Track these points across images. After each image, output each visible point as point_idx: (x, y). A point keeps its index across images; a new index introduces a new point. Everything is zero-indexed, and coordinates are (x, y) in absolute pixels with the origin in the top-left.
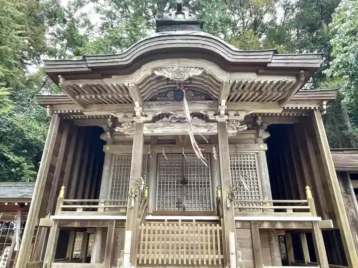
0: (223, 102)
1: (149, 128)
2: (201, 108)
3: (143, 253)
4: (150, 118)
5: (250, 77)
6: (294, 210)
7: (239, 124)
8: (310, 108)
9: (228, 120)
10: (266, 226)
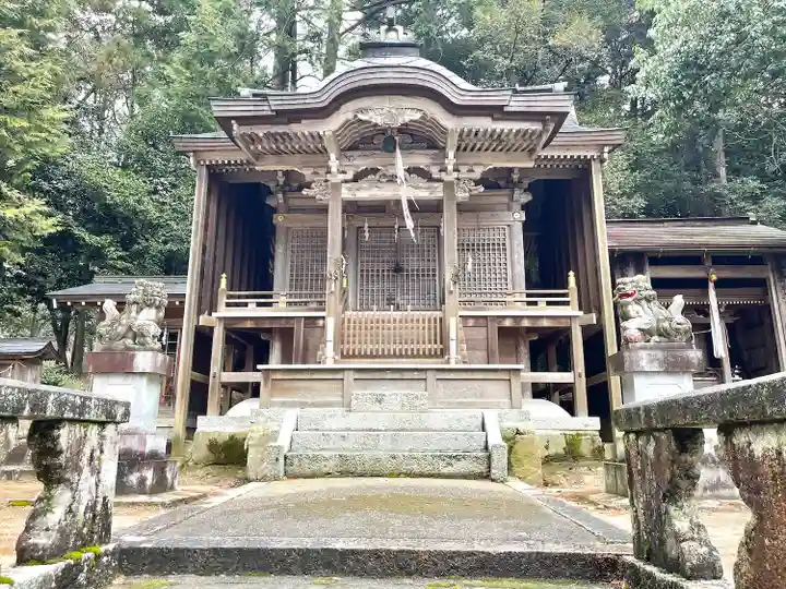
0: (451, 154)
1: (350, 189)
2: (421, 160)
3: (348, 343)
4: (350, 176)
5: (484, 124)
6: (549, 303)
7: (473, 184)
8: (585, 157)
9: (458, 179)
10: (508, 323)
